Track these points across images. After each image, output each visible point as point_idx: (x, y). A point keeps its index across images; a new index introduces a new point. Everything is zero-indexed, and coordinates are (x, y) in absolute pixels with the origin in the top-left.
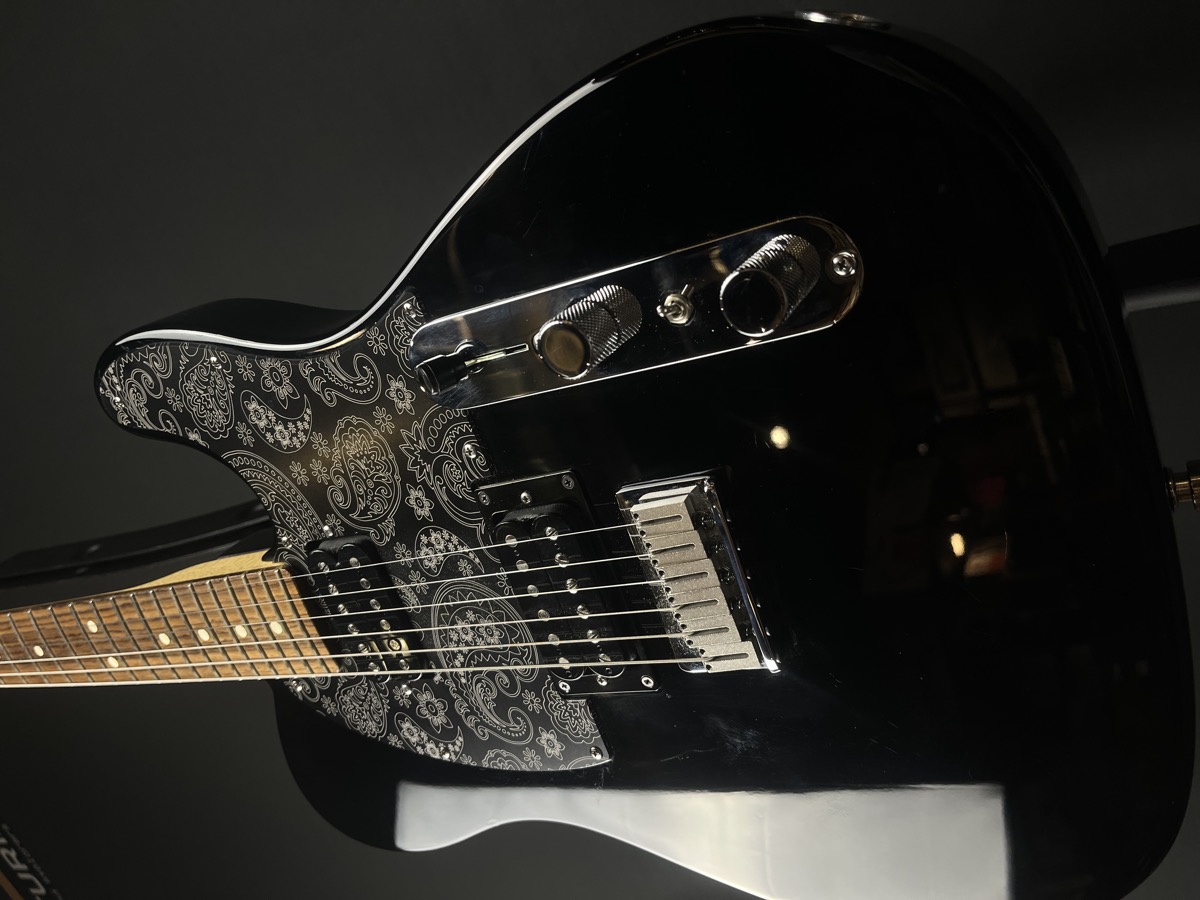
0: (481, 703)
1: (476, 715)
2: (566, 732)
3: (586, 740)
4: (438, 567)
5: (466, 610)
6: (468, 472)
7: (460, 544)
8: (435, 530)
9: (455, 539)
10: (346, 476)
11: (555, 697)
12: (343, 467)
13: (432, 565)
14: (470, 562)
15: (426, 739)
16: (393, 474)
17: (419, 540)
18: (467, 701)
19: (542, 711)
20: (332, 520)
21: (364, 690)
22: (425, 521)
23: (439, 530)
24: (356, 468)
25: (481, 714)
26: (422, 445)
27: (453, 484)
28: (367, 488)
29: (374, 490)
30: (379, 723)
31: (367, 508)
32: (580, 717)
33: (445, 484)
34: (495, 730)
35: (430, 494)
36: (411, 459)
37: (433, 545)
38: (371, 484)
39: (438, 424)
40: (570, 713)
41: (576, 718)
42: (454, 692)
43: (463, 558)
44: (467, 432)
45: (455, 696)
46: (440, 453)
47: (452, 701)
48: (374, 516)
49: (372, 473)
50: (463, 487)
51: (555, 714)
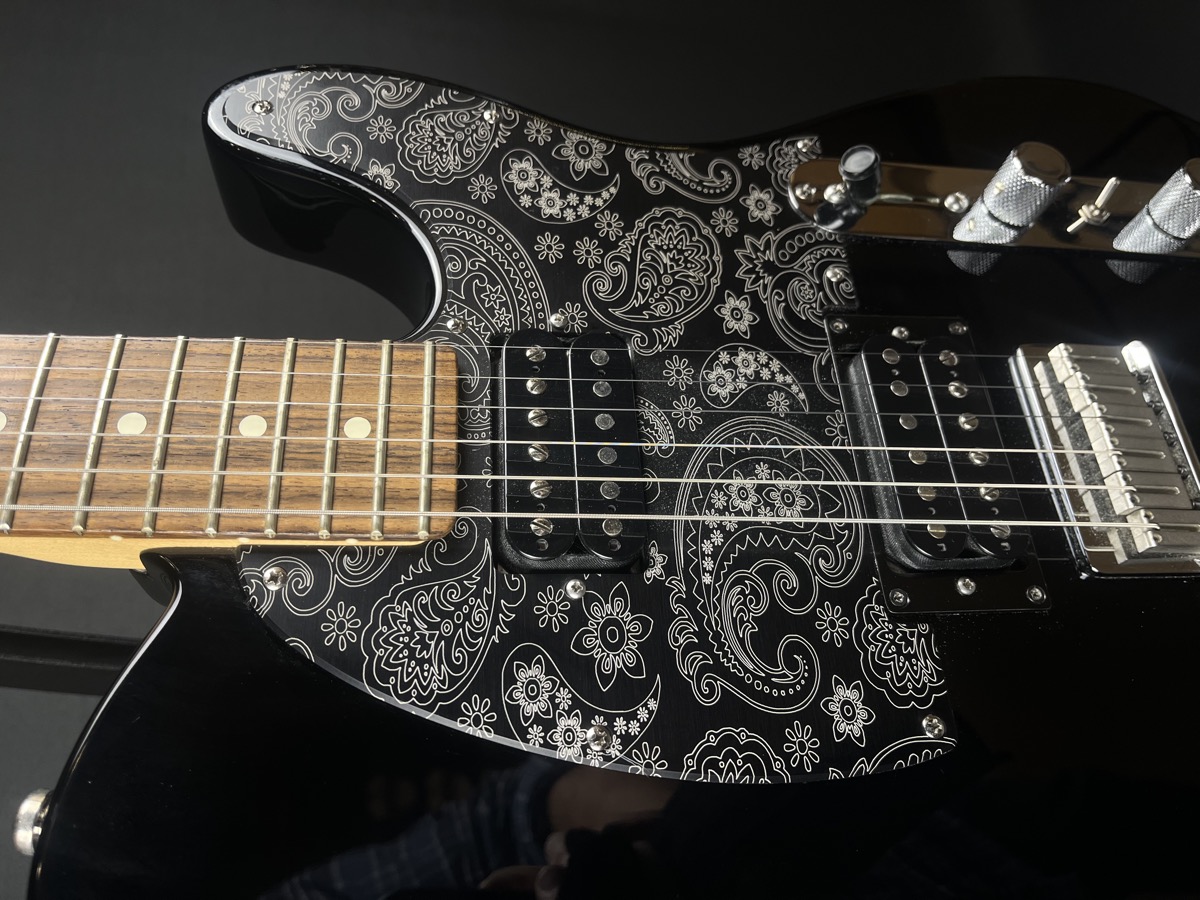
0: (728, 623)
1: (708, 648)
2: (884, 684)
3: (918, 701)
4: (732, 396)
5: (758, 462)
6: (825, 295)
7: (783, 371)
8: (747, 349)
9: (775, 365)
10: (631, 267)
11: (877, 617)
12: (633, 256)
13: (723, 392)
14: (790, 396)
15: (565, 705)
16: (709, 277)
17: (716, 357)
18: (699, 619)
19: (847, 643)
20: (572, 309)
21: (465, 590)
22: (736, 336)
23: (755, 350)
24: (653, 259)
25: (721, 647)
26: (770, 256)
27: (797, 303)
28: (660, 282)
29: (668, 288)
30: (458, 669)
31: (646, 306)
32: (915, 656)
33: (786, 300)
34: (738, 682)
35: (757, 306)
36: (746, 265)
37: (735, 367)
38: (667, 280)
39: (800, 241)
40: (899, 647)
41: (908, 657)
42: (679, 600)
43: (780, 390)
44: (838, 255)
45: (676, 608)
46: (792, 268)
47: (665, 617)
48: (652, 317)
49: (676, 269)
50: (812, 308)
51: (871, 649)
